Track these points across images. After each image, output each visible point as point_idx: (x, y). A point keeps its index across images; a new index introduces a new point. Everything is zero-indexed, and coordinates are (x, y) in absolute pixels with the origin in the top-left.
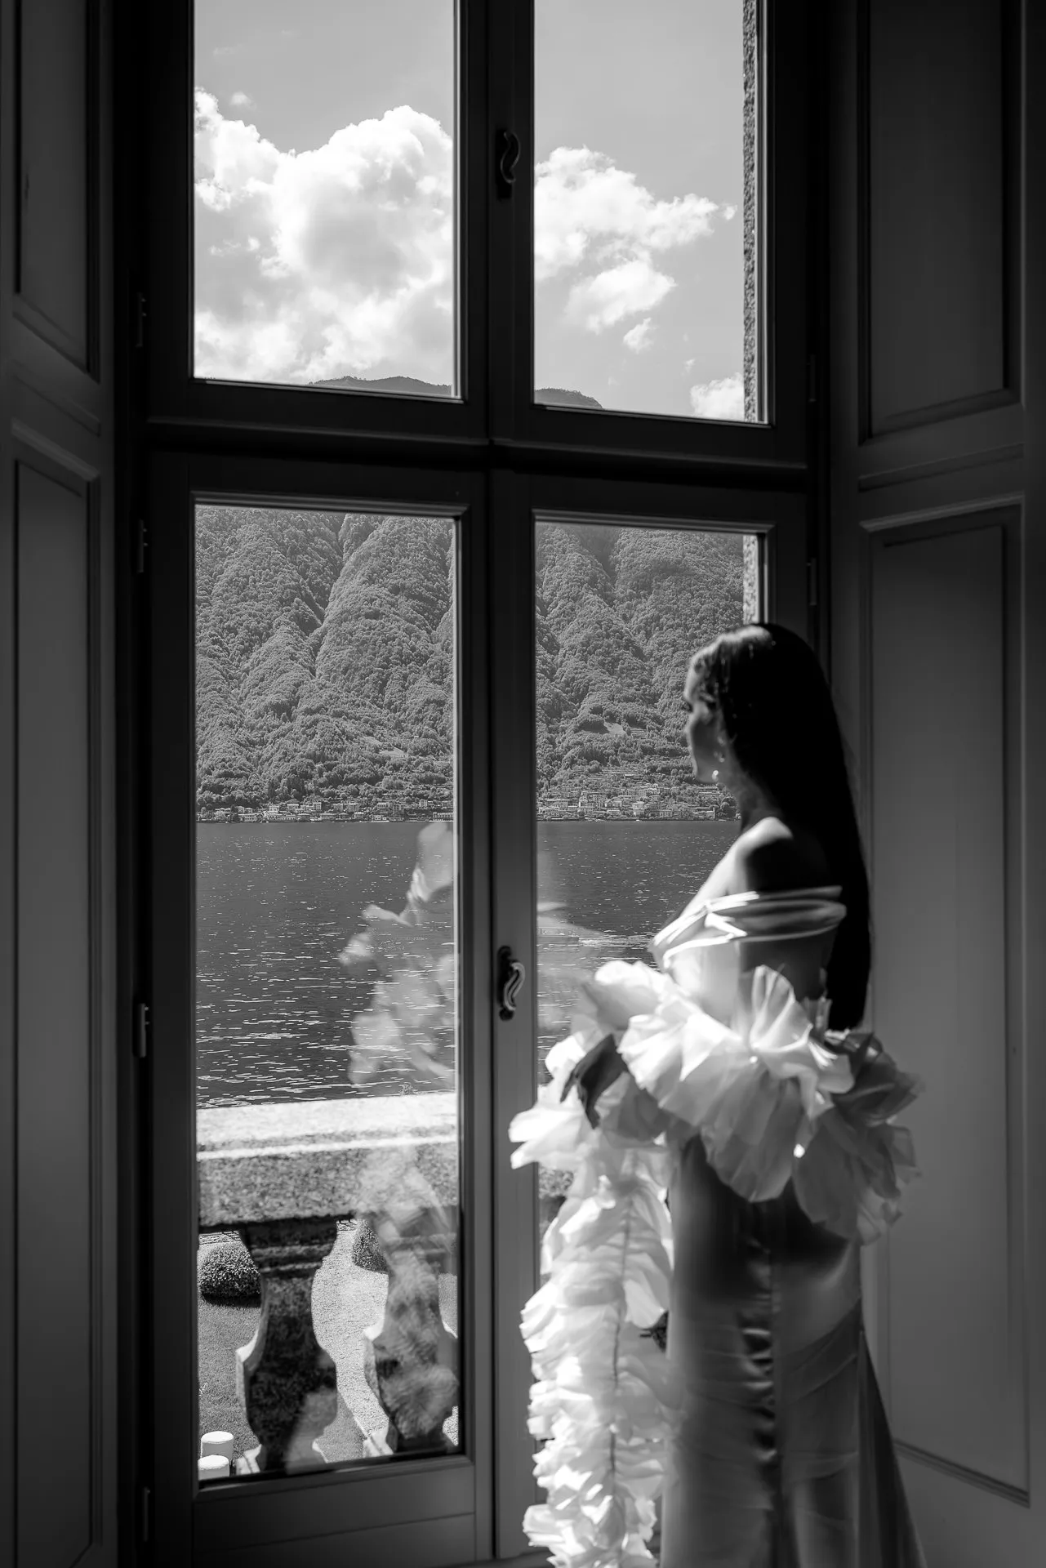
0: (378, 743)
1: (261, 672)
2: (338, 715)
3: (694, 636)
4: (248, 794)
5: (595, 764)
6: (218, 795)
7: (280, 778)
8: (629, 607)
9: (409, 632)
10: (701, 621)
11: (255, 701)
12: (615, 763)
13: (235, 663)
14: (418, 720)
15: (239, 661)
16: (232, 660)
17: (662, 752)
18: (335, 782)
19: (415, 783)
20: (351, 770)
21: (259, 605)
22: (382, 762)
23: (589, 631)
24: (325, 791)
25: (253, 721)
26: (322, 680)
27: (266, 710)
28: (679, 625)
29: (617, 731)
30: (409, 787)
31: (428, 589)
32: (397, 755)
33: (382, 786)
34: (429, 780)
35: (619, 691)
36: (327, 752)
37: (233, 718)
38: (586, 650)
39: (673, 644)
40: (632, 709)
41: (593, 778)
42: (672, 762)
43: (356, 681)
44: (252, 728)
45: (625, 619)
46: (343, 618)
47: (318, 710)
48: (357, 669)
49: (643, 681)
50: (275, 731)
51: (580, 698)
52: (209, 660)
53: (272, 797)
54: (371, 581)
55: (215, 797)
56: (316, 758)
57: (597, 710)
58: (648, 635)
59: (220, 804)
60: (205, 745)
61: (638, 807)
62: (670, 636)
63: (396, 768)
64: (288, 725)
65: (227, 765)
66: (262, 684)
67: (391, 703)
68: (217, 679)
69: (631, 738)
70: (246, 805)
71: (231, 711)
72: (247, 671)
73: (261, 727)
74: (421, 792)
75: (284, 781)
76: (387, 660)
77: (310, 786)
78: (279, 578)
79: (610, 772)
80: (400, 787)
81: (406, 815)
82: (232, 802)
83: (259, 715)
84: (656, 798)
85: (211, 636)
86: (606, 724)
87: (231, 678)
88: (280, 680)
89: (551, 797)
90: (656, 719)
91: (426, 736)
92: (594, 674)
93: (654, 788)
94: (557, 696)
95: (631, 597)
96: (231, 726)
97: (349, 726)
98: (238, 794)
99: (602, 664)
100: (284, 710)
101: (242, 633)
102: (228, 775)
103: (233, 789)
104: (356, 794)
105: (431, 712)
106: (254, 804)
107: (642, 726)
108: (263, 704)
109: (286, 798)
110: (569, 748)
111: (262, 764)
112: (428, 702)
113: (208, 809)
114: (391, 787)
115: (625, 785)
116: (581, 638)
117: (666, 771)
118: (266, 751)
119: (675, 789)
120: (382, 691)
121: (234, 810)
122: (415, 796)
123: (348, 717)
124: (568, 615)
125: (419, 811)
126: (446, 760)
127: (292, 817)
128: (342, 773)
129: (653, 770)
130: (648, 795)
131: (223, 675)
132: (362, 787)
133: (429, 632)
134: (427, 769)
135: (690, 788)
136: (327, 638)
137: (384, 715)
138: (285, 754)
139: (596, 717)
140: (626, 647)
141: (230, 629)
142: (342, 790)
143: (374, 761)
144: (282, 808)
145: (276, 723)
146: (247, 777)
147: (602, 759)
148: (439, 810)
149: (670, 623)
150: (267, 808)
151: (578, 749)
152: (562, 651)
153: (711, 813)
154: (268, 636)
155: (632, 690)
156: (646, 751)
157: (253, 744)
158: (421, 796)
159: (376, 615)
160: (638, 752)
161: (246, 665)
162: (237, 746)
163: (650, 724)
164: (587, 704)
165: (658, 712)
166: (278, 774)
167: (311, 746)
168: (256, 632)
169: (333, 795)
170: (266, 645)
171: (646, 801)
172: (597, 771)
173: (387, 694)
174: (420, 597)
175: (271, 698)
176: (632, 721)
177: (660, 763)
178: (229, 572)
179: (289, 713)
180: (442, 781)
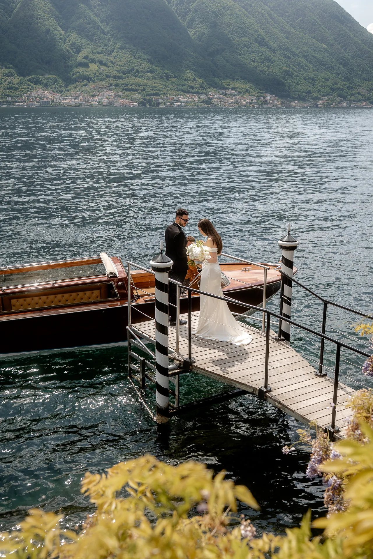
5: (86, 82)
8: (98, 10)
12: (94, 81)
17: (114, 77)
19: (5, 89)
29: (94, 67)
34: (11, 88)
35: (95, 49)
40: (101, 57)
41: (85, 88)
42: (119, 82)
45: (97, 16)
49: (106, 45)
51: (78, 51)
57: (86, 58)
58: (107, 23)
61: (105, 101)
69: (101, 71)
74: (8, 93)
79: (92, 86)
84: (112, 97)
86: (90, 64)
89: (67, 96)
90: (112, 62)
92: (83, 41)
93: (111, 93)
94: (68, 50)
99: (87, 36)
107: (106, 65)
110: (73, 74)
115: (99, 91)
117: (117, 85)
119: (120, 93)
122: (5, 95)
125: (7, 102)
126: (19, 79)
129: (111, 85)
130: (109, 96)
134: (10, 83)
135: (127, 93)
139: (86, 61)
140: (98, 29)
147: (89, 79)
148: (16, 102)
151: (77, 75)
152: (69, 30)
153: (136, 104)
156: (108, 76)
158: (8, 96)
160: (104, 77)
163: (109, 64)
164: (81, 54)
165: (112, 59)
171: (108, 99)
172: (86, 85)
176: (101, 63)
177: (114, 82)
180: (17, 89)
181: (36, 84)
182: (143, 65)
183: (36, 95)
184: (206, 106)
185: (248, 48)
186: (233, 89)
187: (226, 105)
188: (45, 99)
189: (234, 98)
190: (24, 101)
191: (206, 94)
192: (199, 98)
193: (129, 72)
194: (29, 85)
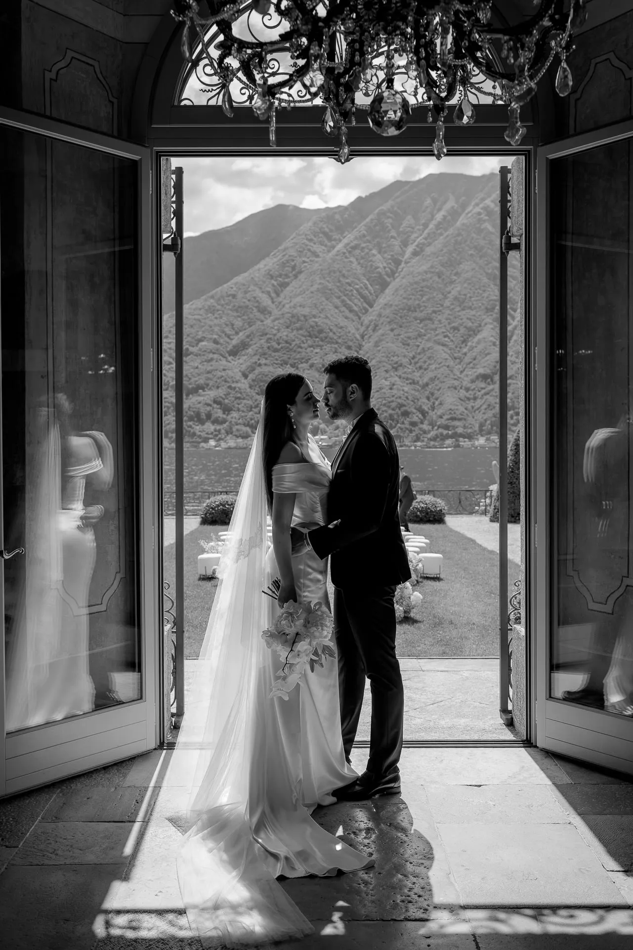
1: (474, 354)
4: (465, 430)
6: (447, 432)
7: (486, 421)
11: (470, 373)
13: (458, 349)
15: (461, 348)
16: (456, 347)
21: (473, 312)
25: (469, 385)
27: (477, 378)
37: (456, 383)
44: (467, 389)
50: (483, 391)
52: (441, 347)
53: (481, 432)
55: (445, 432)
59: (448, 437)
60: (439, 400)
64: (491, 387)
65: (453, 412)
66: (474, 362)
68: (446, 359)
70: (464, 437)
71: (455, 379)
72: (465, 354)
73: (474, 389)
75: (488, 422)
78: (485, 295)
82: (455, 436)
83: (473, 381)
85: (443, 332)
87: (455, 358)
88: (486, 359)
96: (455, 388)
98: (460, 430)
100: (487, 378)
101: (462, 330)
102: (453, 419)
103: (457, 427)
106: (470, 437)
108: (476, 374)
109: (489, 433)
111: (475, 412)
113: (442, 440)
118: (479, 402)
121: (457, 441)
131: (450, 356)
138: (489, 405)
141: (456, 329)
144: (487, 439)
145: (483, 386)
146: (465, 419)
150: (478, 439)
154: (479, 331)
157: (469, 399)
161: (465, 350)
162: (460, 401)
166: (485, 418)
168: (469, 329)
170: (479, 337)
175: (481, 371)
178: (454, 293)
179: (492, 380)
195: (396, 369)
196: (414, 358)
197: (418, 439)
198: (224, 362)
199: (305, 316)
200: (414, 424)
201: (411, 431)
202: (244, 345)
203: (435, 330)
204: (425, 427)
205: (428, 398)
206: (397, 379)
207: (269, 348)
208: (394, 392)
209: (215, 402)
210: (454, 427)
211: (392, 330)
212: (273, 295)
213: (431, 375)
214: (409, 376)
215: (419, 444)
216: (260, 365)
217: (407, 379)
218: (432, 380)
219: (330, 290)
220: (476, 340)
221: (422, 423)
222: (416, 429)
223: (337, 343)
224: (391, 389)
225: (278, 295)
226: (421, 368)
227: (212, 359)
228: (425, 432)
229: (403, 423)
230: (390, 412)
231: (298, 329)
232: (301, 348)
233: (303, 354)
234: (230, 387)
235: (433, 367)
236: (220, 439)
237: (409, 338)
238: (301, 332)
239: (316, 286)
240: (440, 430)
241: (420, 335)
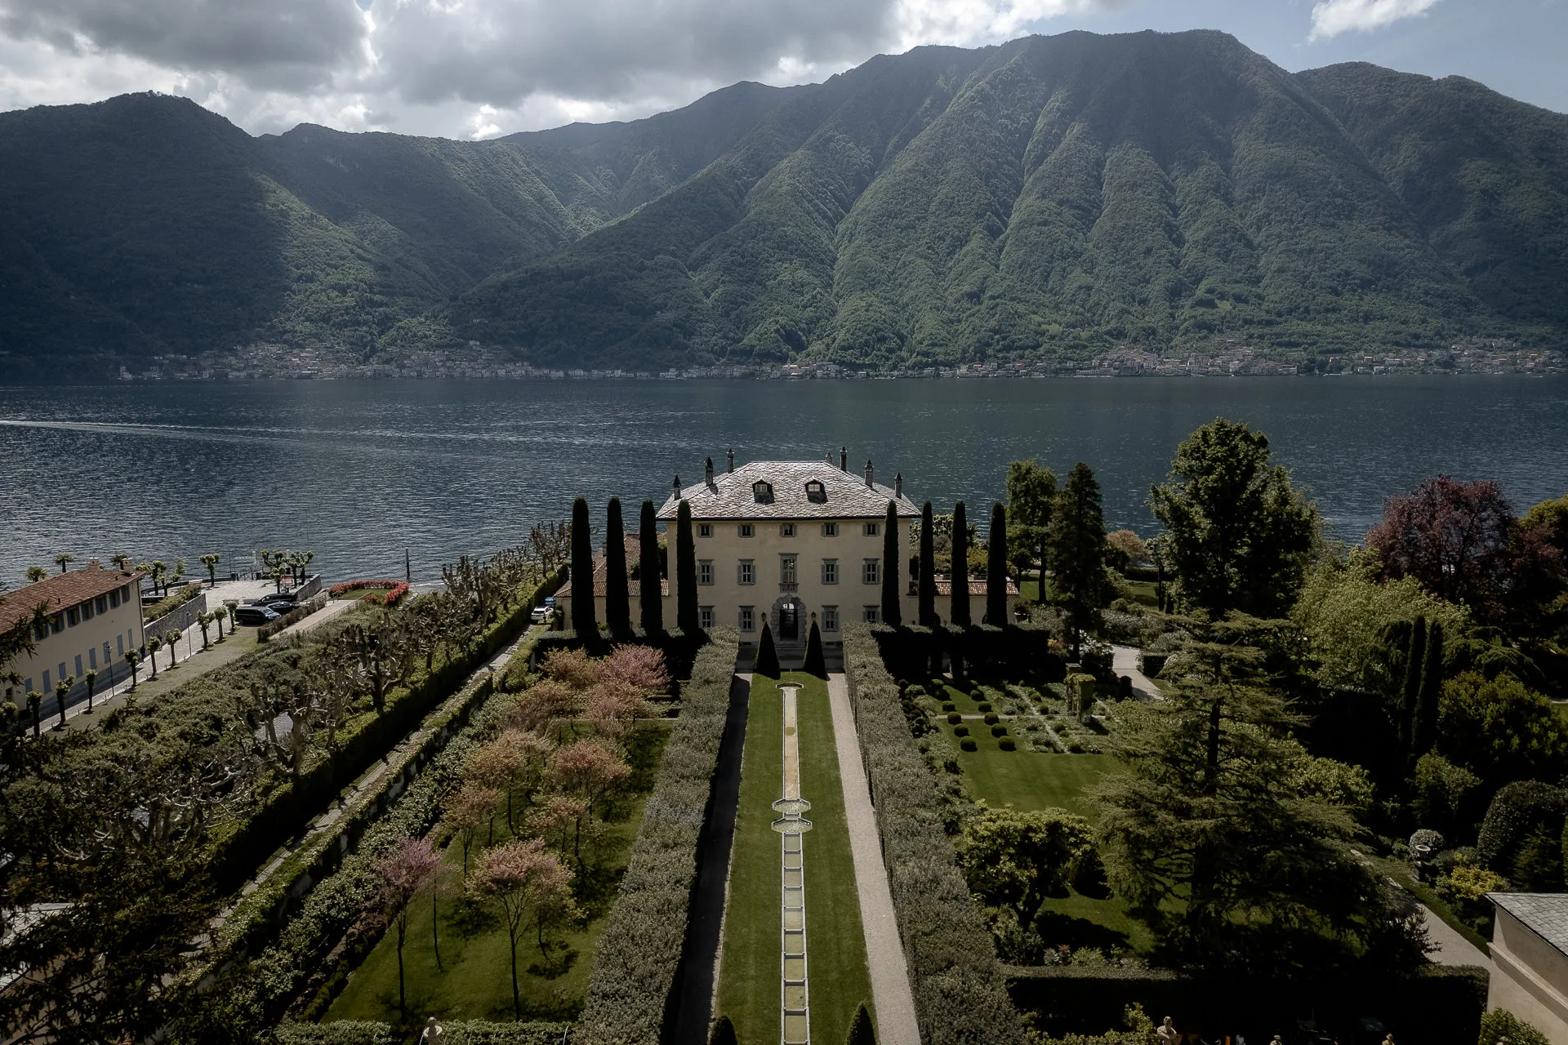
0: (1041, 319)
1: (960, 269)
2: (1013, 299)
3: (1297, 228)
4: (946, 358)
5: (1205, 332)
7: (970, 346)
8: (1244, 207)
9: (1069, 235)
10: (1304, 216)
11: (955, 291)
12: (1220, 331)
13: (943, 262)
14: (1072, 302)
16: (941, 260)
17: (1260, 323)
18: (1007, 348)
19: (1063, 349)
20: (1020, 340)
21: (961, 219)
22: (1043, 334)
23: (1210, 228)
24: (1000, 355)
25: (953, 306)
26: (1003, 274)
27: (963, 297)
28: (1285, 220)
29: (1225, 306)
30: (1061, 351)
31: (1086, 200)
32: (1054, 329)
33: (1041, 350)
34: (1075, 347)
35: (1230, 275)
36: (1003, 327)
37: (939, 303)
38: (1207, 243)
39: (1279, 236)
40: (1238, 289)
41: (1201, 344)
42: (1267, 330)
43: (1029, 273)
44: (952, 310)
45: (1242, 217)
46: (1022, 225)
47: (998, 297)
48: (1029, 265)
49: (1251, 267)
50: (968, 313)
51: (1198, 281)
52: (923, 261)
53: (964, 359)
54: (1044, 197)
55: (925, 360)
56: (996, 332)
57: (1210, 291)
58: (1259, 229)
59: (927, 365)
60: (919, 323)
61: (1234, 365)
62: (1275, 230)
63: (1053, 337)
64: (977, 308)
65: (934, 337)
66: (961, 278)
67: (1052, 289)
68: (929, 275)
69: (1236, 312)
70: (945, 365)
71: (938, 299)
72: (950, 269)
73: (958, 310)
74: (1070, 355)
75: (972, 348)
76: (1052, 257)
77: (990, 351)
78: (976, 198)
79: (1216, 339)
80: (1055, 352)
81: (1057, 372)
82: (935, 364)
83: (957, 301)
84: (1249, 358)
85: (927, 243)
86: (1217, 301)
87: (940, 274)
88: (973, 274)
89: (1167, 358)
90: (1260, 297)
91: (1077, 314)
92: (1211, 262)
93: (1249, 351)
94: (1180, 280)
95: (1248, 198)
96: (938, 310)
97: (1021, 308)
98: (941, 358)
99: (1218, 254)
100: (975, 297)
101: (948, 240)
102: (934, 345)
103: (938, 355)
104: (1022, 357)
105: (1082, 296)
106: (951, 365)
107: (1246, 302)
108: (961, 292)
109: (973, 360)
110: (1185, 320)
111: (957, 337)
112: (1080, 288)
113: (921, 368)
114: (1047, 352)
115: (1226, 348)
116: (1202, 234)
117: (1261, 337)
118: (961, 327)
119: (1266, 351)
120: (1046, 280)
121: (937, 369)
122: (1066, 357)
123: (1020, 300)
124: (1195, 216)
125: (1067, 369)
127: (976, 374)
128: (1013, 342)
129: (1251, 336)
130: (1244, 356)
131: (934, 271)
132: (1027, 352)
133: (1084, 234)
135: (1279, 350)
136: (1009, 242)
137: (1046, 298)
138: (974, 329)
139: (1210, 296)
140: (1239, 240)
141: (940, 238)
142: (1012, 355)
143: (1037, 333)
144: (970, 367)
145: (969, 306)
146: (947, 346)
147: (1210, 328)
148: (1081, 369)
149: (1278, 218)
150: (960, 368)
151: (1192, 321)
152: (1187, 245)
153: (1294, 369)
154: (966, 242)
155: (1240, 274)
156: (1246, 322)
157: (952, 322)
158: (1069, 359)
159: (1045, 223)
160: (1240, 322)
161: (950, 264)
162: (942, 324)
163: (1252, 300)
164: (1203, 286)
165: (1260, 291)
166: (969, 343)
167: (993, 323)
168: (958, 239)
169: (1006, 358)
170: (965, 249)
171: (1241, 361)
172: (1206, 337)
173: (1051, 283)
174: (1079, 207)
175: (966, 288)
176: (1238, 299)
177: (1256, 331)
178: (941, 196)
179: (979, 298)
180: (1085, 347)
181: (1118, 338)
182: (1319, 299)
183: (1115, 356)
184: (1442, 370)
185: (1559, 255)
186: (1509, 337)
187: (1488, 370)
188: (1129, 364)
189: (1510, 354)
190: (1094, 368)
191: (1446, 348)
192: (1430, 356)
193: (1290, 312)
194: (1106, 341)
195: (873, 287)
196: (893, 273)
197: (895, 367)
198: (683, 279)
199: (773, 224)
200: (891, 351)
201: (888, 359)
202: (706, 259)
203: (918, 239)
204: (904, 354)
205: (908, 321)
206: (873, 298)
207: (733, 262)
208: (871, 314)
209: (675, 325)
210: (934, 355)
211: (870, 241)
212: (737, 197)
213: (912, 293)
214: (888, 295)
215: (896, 373)
216: (723, 282)
217: (886, 299)
218: (913, 299)
219: (801, 192)
220: (963, 252)
221: (900, 349)
222: (894, 356)
223: (808, 256)
224: (867, 310)
225: (742, 197)
226: (900, 285)
227: (670, 275)
228: (903, 360)
229: (879, 350)
230: (866, 337)
231: (764, 240)
232: (768, 261)
233: (771, 270)
234: (691, 308)
235: (914, 284)
236: (682, 367)
237: (889, 250)
238: (768, 243)
239: (785, 188)
240: (919, 358)
241: (900, 247)
